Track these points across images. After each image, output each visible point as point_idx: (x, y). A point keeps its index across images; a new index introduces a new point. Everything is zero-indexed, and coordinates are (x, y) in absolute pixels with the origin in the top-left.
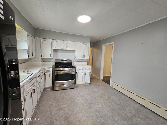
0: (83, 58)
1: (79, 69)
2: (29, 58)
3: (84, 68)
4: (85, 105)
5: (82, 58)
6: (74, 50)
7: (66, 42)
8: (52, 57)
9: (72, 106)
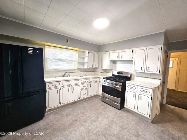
0: (146, 72)
1: (129, 86)
2: (88, 68)
3: (139, 87)
4: (98, 129)
5: (143, 71)
6: (131, 59)
7: (121, 52)
8: (108, 69)
9: (90, 119)
